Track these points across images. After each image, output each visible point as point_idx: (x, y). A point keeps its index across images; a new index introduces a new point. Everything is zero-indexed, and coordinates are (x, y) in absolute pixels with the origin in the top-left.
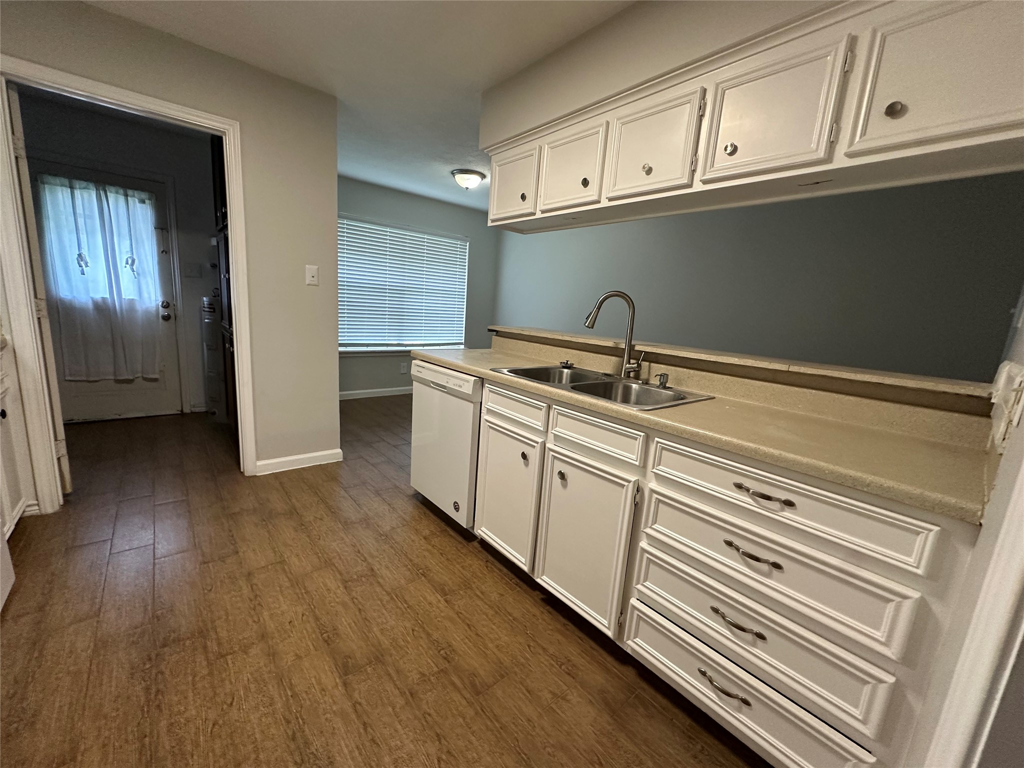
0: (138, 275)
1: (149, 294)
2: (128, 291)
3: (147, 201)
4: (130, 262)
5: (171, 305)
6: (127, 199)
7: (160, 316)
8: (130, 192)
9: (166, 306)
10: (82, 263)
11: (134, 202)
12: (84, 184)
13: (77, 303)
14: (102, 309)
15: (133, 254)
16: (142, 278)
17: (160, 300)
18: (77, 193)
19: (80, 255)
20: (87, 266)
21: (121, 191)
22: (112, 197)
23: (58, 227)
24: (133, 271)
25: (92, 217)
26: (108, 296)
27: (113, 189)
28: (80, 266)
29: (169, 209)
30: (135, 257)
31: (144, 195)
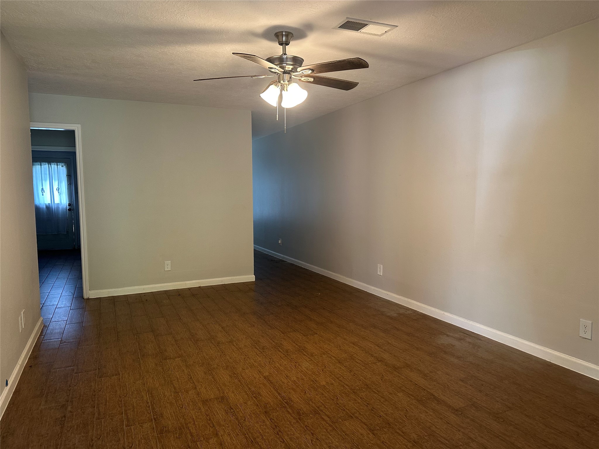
0: (60, 194)
1: (64, 201)
2: (57, 201)
3: (64, 166)
4: (58, 189)
5: (71, 205)
6: (58, 167)
7: (67, 209)
8: (58, 164)
9: (70, 205)
10: (43, 191)
11: (60, 167)
12: (45, 163)
13: (41, 206)
14: (48, 208)
15: (59, 186)
16: (61, 195)
17: (68, 203)
18: (42, 166)
19: (42, 189)
20: (44, 192)
21: (56, 164)
22: (53, 166)
23: (36, 179)
24: (59, 193)
25: (46, 174)
26: (50, 202)
27: (53, 164)
28: (42, 192)
29: (72, 168)
30: (59, 187)
31: (63, 164)
